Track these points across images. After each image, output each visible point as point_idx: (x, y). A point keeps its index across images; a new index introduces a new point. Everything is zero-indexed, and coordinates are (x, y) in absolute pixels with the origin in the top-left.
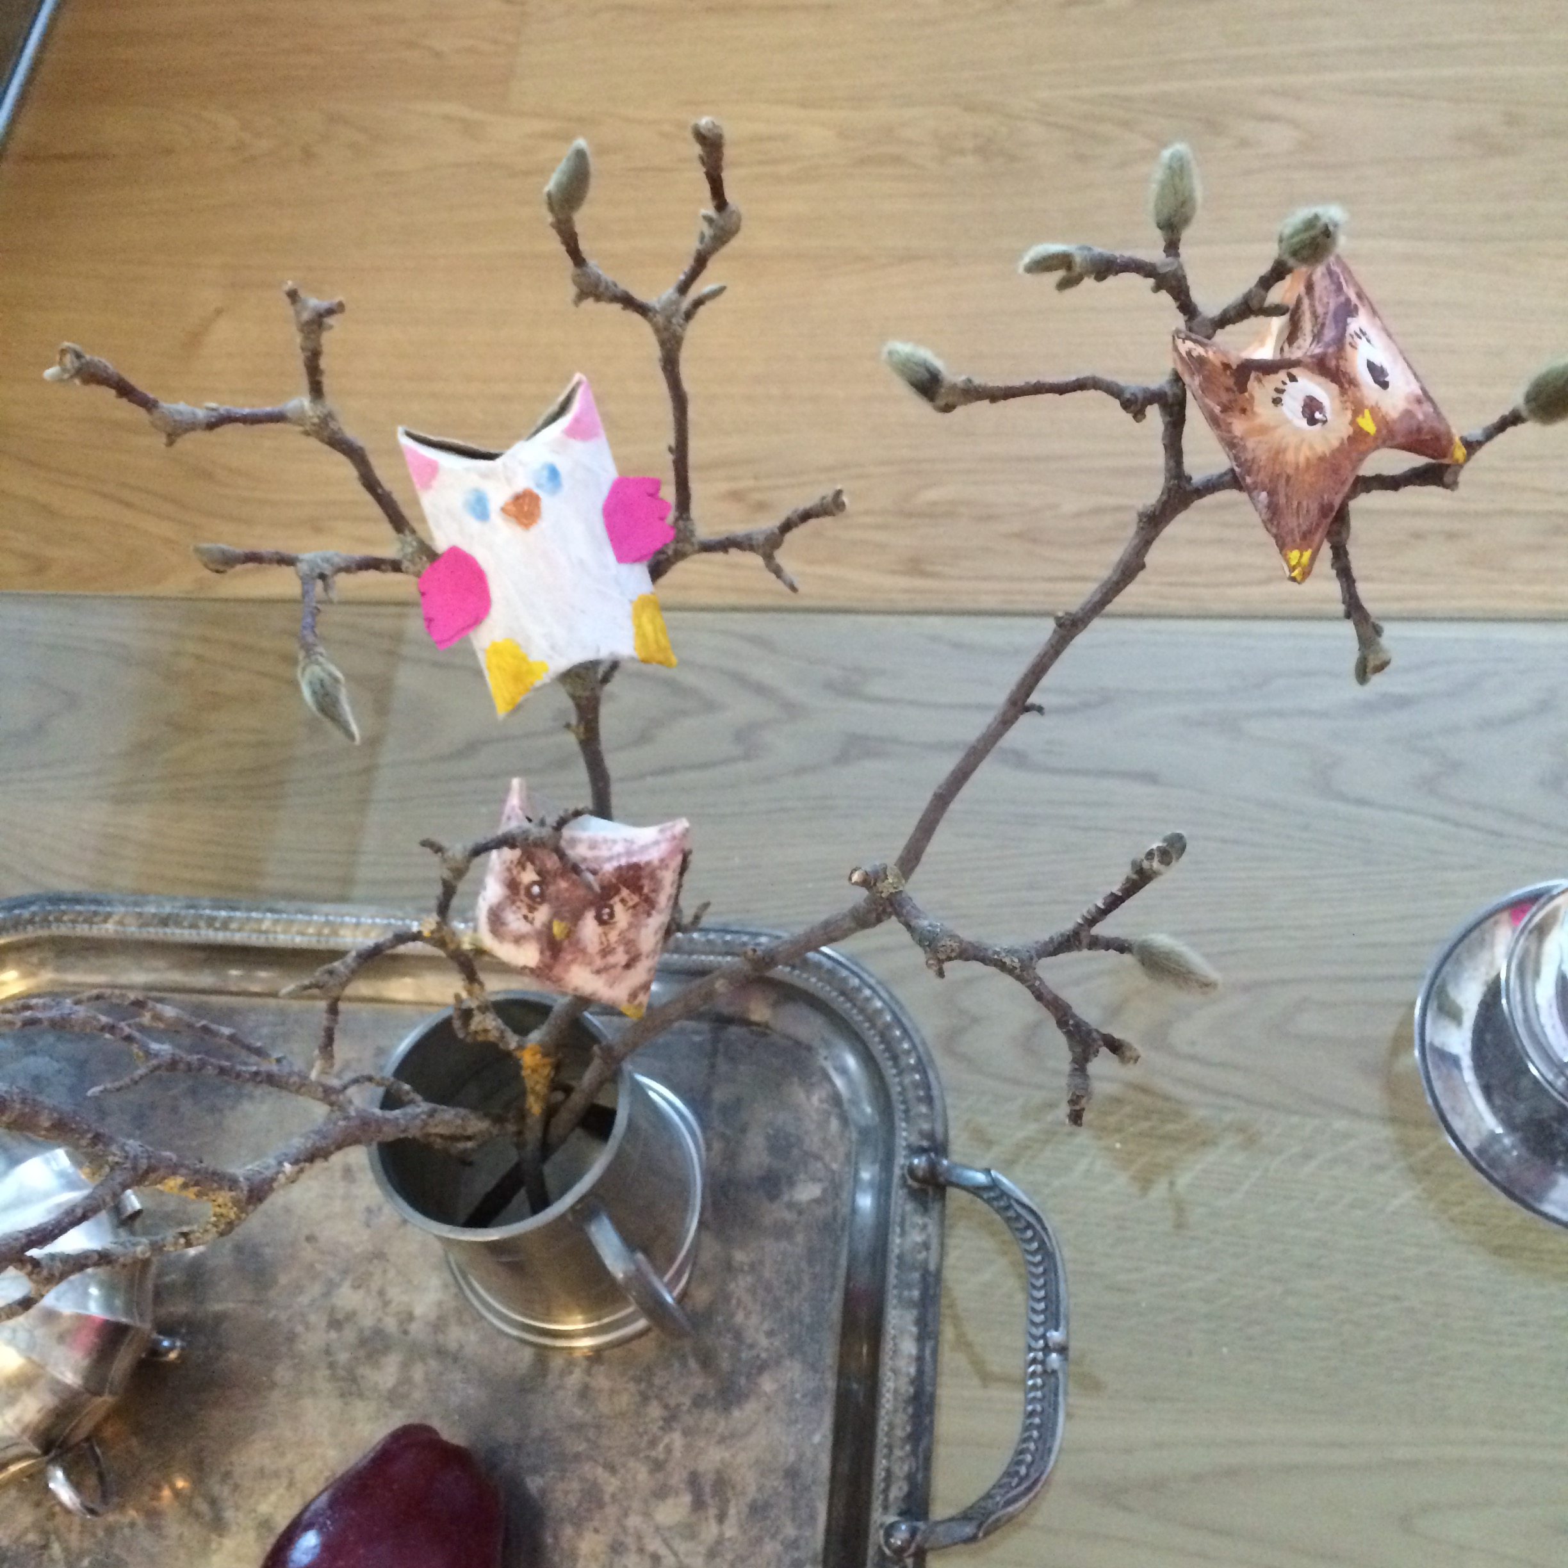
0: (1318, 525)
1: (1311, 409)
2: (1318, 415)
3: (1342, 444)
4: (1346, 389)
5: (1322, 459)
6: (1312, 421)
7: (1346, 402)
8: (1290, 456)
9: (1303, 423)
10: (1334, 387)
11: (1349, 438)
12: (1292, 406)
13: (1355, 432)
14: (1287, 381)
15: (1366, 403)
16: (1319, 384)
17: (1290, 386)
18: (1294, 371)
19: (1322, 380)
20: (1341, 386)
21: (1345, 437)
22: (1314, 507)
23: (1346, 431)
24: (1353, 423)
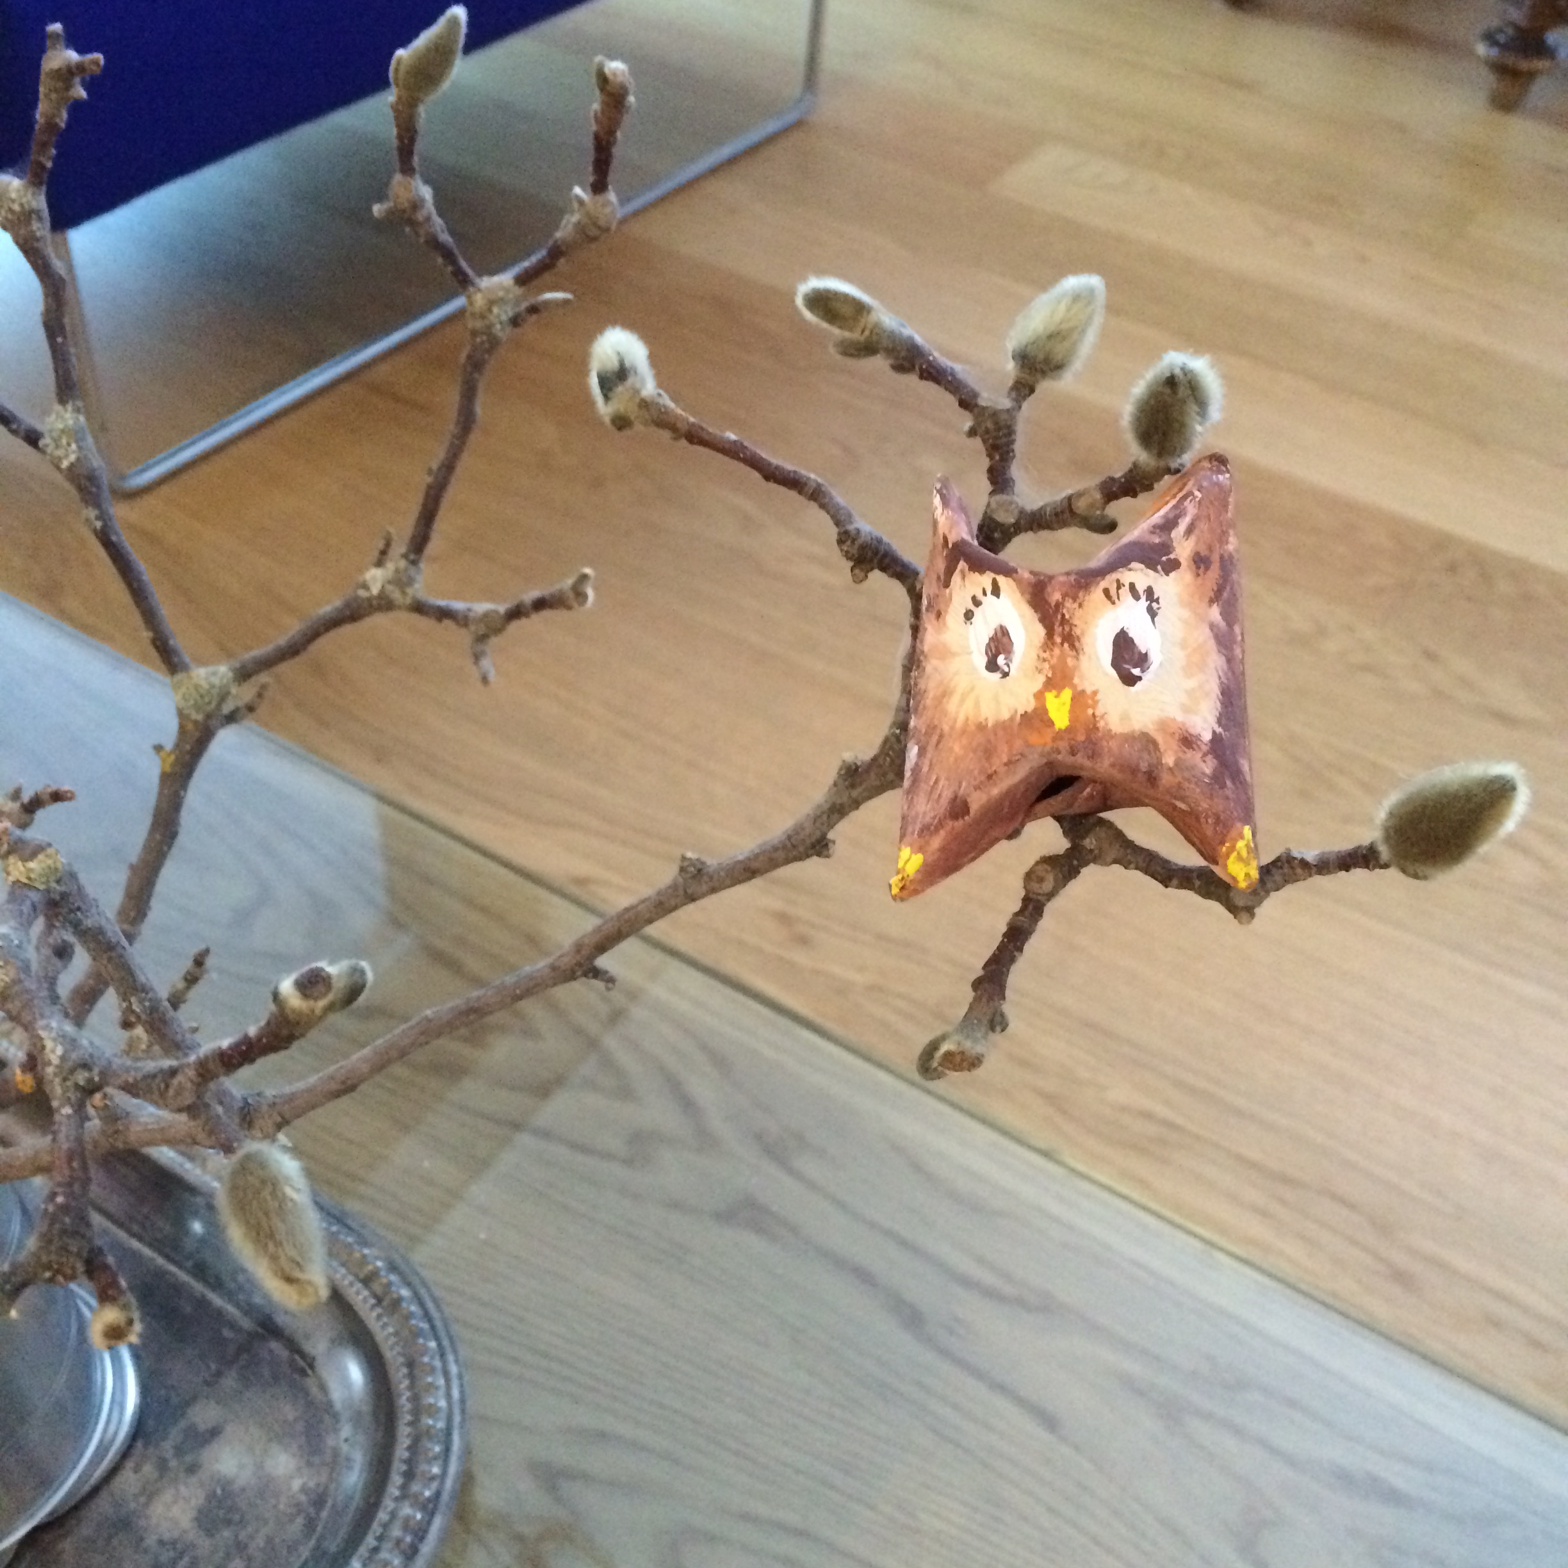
0: (940, 825)
1: (999, 644)
2: (1001, 660)
3: (1012, 719)
4: (1053, 644)
5: (981, 727)
6: (992, 666)
7: (1044, 660)
8: (952, 705)
9: (981, 660)
10: (1040, 631)
11: (1025, 715)
12: (980, 633)
13: (1035, 709)
14: (989, 592)
15: (1076, 681)
16: (1022, 616)
17: (989, 600)
18: (1002, 580)
19: (1029, 612)
20: (1050, 634)
21: (1021, 711)
22: (947, 795)
23: (1027, 704)
24: (1039, 696)
